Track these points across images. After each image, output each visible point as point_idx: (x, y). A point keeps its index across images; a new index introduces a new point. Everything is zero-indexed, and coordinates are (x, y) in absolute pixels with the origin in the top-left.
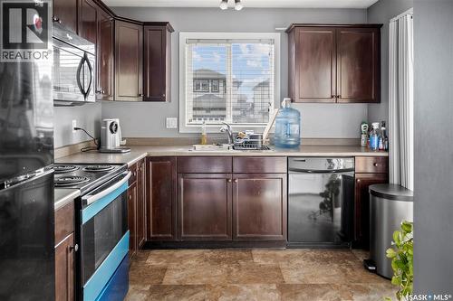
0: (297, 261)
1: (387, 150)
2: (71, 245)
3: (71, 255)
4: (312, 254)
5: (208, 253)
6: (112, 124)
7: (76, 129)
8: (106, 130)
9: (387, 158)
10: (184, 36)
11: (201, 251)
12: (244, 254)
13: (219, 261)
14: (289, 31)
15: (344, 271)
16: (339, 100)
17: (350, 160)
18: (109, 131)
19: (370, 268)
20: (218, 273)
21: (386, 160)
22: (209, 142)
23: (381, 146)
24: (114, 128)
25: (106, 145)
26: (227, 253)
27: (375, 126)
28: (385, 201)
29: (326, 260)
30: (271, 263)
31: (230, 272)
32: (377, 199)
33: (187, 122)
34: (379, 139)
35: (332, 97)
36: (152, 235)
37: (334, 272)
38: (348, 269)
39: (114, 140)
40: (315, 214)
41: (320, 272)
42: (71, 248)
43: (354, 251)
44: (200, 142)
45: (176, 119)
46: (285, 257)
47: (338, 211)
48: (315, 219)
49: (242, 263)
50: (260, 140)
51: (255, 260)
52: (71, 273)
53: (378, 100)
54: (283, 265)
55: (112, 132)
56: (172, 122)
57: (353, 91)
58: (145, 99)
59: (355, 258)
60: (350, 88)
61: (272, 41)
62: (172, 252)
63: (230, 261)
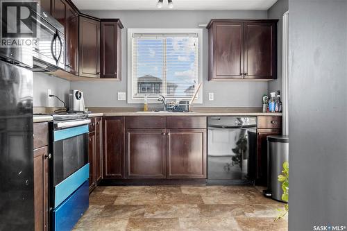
0: (214, 192)
1: (281, 112)
2: (46, 154)
3: (46, 161)
4: (225, 188)
5: (148, 188)
6: (77, 93)
7: (51, 96)
8: (73, 96)
9: (281, 117)
10: (131, 31)
11: (143, 187)
12: (174, 189)
13: (156, 192)
14: (209, 27)
15: (248, 198)
16: (246, 77)
17: (254, 119)
18: (75, 97)
19: (267, 195)
20: (155, 199)
21: (280, 119)
22: (150, 110)
23: (277, 109)
24: (78, 95)
25: (73, 108)
26: (163, 188)
27: (273, 95)
28: (279, 144)
29: (236, 192)
30: (194, 193)
31: (163, 198)
32: (273, 144)
33: (133, 95)
34: (275, 104)
35: (241, 74)
36: (107, 175)
37: (241, 198)
38: (251, 197)
39: (79, 104)
40: (228, 165)
41: (230, 198)
42: (46, 156)
43: (257, 187)
44: (142, 110)
45: (125, 93)
46: (205, 190)
47: (246, 162)
48: (229, 169)
49: (172, 193)
50: (186, 105)
51: (183, 191)
52: (46, 174)
53: (275, 76)
54: (203, 194)
55: (77, 98)
56: (122, 96)
57: (257, 70)
58: (102, 76)
59: (257, 191)
60: (254, 67)
61: (196, 35)
62: (121, 187)
63: (164, 192)
